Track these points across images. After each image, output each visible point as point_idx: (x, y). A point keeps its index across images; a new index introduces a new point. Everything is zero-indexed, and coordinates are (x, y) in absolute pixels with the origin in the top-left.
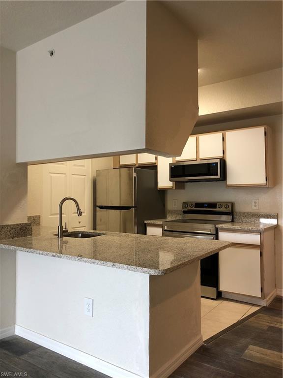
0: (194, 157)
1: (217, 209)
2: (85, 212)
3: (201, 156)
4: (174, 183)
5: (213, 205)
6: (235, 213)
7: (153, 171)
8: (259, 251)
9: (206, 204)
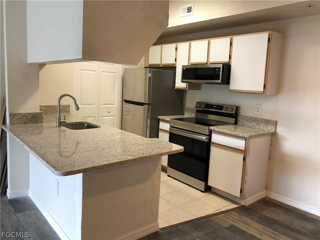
0: (205, 61)
1: (223, 111)
2: (115, 104)
3: (212, 60)
4: (188, 84)
5: (220, 107)
6: (239, 116)
7: (172, 72)
8: (242, 156)
9: (215, 105)
